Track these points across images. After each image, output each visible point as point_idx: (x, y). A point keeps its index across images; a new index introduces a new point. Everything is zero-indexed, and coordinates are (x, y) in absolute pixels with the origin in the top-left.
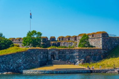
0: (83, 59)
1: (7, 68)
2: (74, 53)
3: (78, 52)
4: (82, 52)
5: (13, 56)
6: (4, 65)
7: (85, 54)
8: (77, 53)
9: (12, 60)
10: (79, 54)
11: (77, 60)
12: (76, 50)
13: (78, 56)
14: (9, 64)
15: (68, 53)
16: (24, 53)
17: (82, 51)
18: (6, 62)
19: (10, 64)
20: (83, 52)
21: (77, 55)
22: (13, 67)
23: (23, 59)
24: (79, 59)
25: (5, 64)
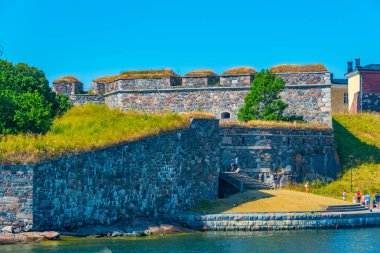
0: (288, 169)
1: (132, 205)
2: (253, 143)
3: (268, 137)
4: (280, 138)
5: (148, 149)
6: (123, 191)
7: (289, 149)
8: (265, 144)
9: (144, 170)
10: (272, 145)
11: (264, 170)
12: (262, 130)
13: (268, 156)
14: (137, 188)
15: (230, 142)
16: (179, 135)
17: (281, 134)
18: (128, 174)
19: (141, 187)
20: (284, 139)
21: (265, 151)
22: (149, 200)
23: (178, 166)
24: (272, 168)
25: (127, 187)
